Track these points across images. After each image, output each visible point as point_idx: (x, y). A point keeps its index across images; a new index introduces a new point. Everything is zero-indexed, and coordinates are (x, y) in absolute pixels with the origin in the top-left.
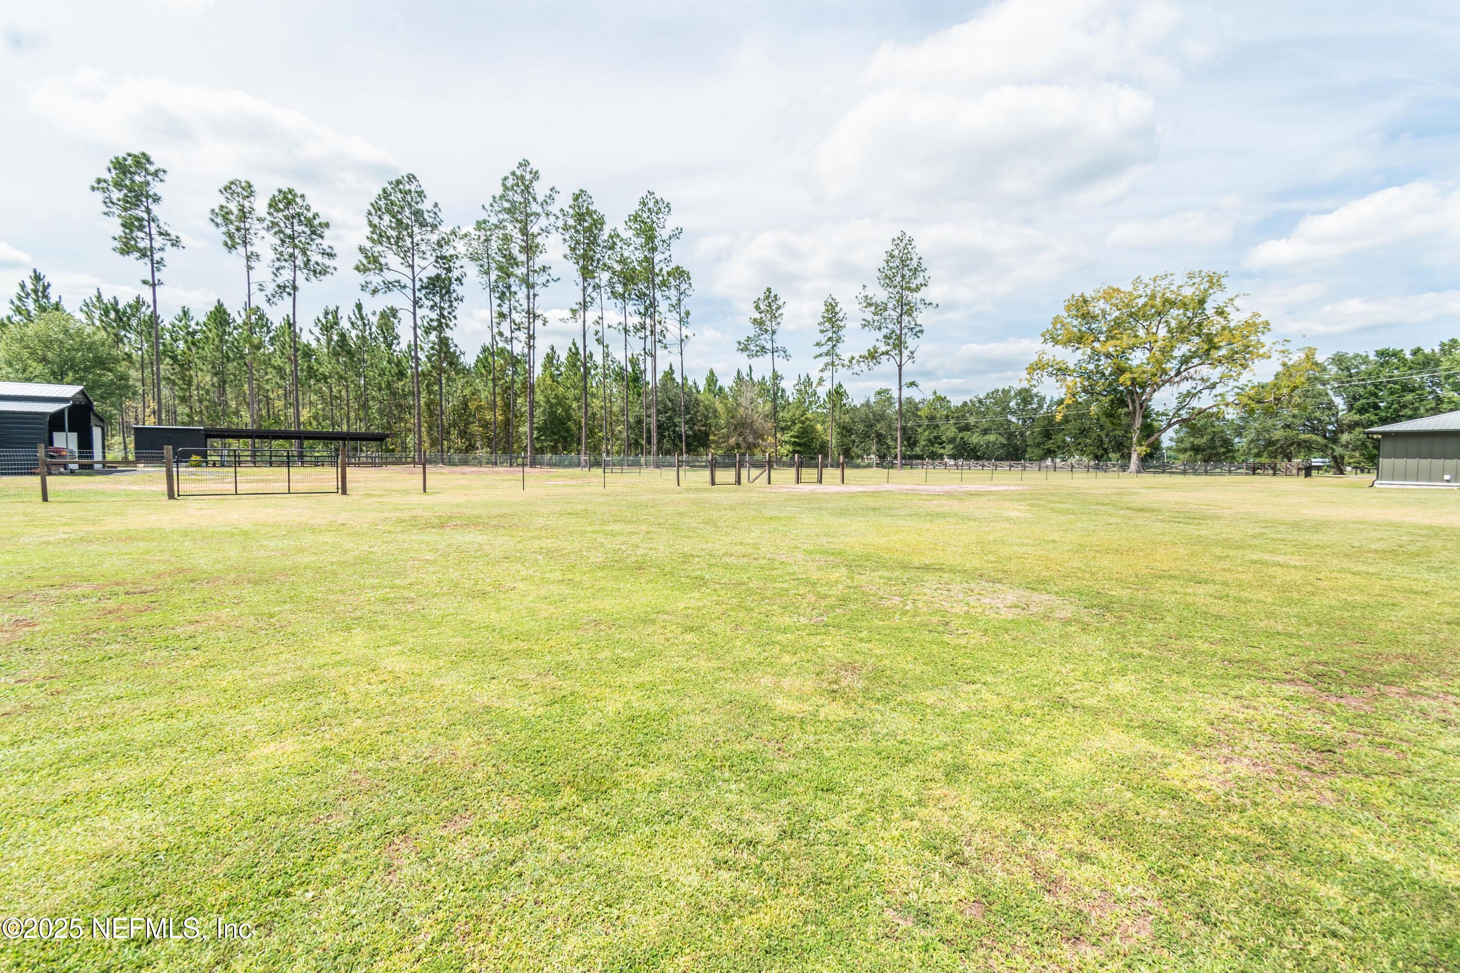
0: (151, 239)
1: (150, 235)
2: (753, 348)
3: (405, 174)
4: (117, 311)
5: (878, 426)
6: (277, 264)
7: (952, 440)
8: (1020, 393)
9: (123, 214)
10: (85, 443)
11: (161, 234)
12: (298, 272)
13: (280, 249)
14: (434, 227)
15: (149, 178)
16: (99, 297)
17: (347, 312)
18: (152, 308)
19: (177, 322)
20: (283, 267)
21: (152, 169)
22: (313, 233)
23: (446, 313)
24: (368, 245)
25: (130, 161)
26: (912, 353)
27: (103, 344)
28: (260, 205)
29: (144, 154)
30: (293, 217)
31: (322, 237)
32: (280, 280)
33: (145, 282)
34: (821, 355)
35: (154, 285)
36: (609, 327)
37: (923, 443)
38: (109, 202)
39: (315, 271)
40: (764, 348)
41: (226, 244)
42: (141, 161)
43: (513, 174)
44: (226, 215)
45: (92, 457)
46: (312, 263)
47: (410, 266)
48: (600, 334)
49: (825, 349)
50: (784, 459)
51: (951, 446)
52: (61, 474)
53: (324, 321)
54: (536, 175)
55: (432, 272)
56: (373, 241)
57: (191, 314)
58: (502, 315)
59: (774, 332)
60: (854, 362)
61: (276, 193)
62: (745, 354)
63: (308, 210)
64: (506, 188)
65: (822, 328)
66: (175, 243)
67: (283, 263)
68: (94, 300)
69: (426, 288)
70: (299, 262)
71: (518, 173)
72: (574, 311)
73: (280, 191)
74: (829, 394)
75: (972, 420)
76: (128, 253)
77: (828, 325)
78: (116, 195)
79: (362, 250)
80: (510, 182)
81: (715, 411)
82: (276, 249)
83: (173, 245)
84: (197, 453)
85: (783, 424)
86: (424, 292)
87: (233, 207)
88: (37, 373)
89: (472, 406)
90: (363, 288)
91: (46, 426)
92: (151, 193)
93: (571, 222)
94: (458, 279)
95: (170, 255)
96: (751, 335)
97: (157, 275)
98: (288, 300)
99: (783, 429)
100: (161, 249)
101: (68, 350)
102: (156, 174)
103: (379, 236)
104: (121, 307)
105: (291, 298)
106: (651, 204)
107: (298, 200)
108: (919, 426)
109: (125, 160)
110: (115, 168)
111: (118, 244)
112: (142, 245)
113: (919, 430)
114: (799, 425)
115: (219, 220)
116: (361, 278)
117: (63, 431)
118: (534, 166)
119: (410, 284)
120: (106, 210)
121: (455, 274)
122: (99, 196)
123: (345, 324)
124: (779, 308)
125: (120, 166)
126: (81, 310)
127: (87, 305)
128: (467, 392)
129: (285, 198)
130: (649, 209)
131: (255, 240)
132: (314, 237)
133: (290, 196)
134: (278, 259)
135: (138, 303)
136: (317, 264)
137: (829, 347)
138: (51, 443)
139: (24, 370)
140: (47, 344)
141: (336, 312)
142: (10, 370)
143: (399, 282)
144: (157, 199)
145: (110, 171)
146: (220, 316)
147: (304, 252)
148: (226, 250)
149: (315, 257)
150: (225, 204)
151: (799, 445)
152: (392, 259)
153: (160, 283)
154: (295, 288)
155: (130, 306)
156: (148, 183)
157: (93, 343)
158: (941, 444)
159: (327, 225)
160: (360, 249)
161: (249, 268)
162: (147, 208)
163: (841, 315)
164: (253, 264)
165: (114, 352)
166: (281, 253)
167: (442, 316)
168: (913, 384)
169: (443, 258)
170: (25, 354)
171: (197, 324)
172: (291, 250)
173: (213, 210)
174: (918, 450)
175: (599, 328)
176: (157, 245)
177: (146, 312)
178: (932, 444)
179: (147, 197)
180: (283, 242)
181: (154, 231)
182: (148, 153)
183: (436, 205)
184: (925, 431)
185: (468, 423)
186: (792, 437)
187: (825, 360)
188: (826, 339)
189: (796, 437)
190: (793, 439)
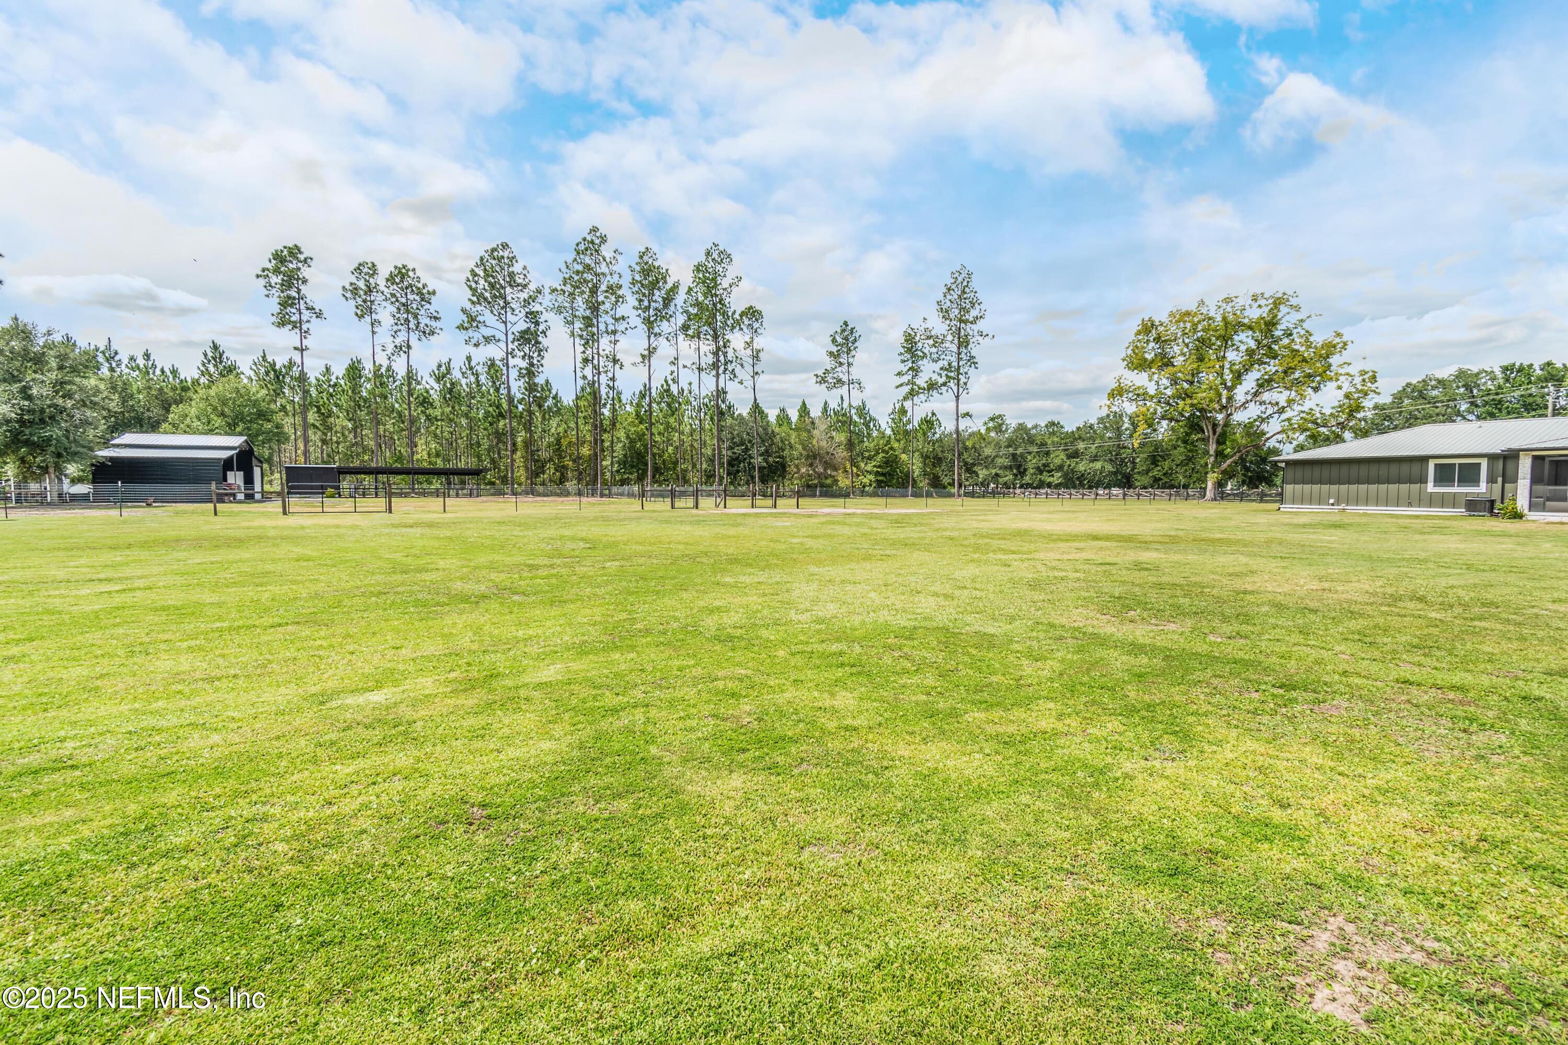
0: (300, 313)
1: (299, 310)
2: (831, 381)
3: (499, 243)
4: (275, 371)
5: (966, 455)
6: (395, 328)
7: (1060, 468)
9: (282, 295)
10: (249, 480)
11: (308, 309)
12: (411, 333)
13: (398, 315)
14: (525, 286)
15: (300, 265)
16: (264, 357)
17: (458, 364)
18: (300, 368)
19: (322, 378)
20: (400, 330)
21: (302, 257)
22: (422, 300)
23: (535, 362)
24: (468, 306)
25: (285, 252)
27: (264, 400)
28: (381, 280)
29: (296, 246)
30: (407, 288)
31: (430, 303)
32: (398, 341)
33: (296, 348)
34: (901, 385)
35: (302, 350)
36: (685, 367)
38: (269, 286)
39: (424, 332)
40: (840, 380)
41: (357, 314)
42: (294, 251)
43: (584, 239)
44: (355, 290)
45: (253, 489)
46: (422, 325)
47: (503, 322)
48: (675, 374)
49: (905, 379)
52: (231, 502)
53: (437, 372)
54: (603, 239)
55: (522, 326)
56: (473, 303)
57: (332, 370)
58: (586, 361)
59: (849, 365)
61: (393, 270)
62: (824, 386)
63: (419, 282)
64: (578, 253)
65: (903, 358)
66: (319, 315)
67: (400, 327)
68: (261, 359)
69: (518, 340)
70: (412, 325)
71: (589, 238)
72: (643, 356)
73: (396, 267)
75: (1081, 446)
76: (283, 325)
77: (908, 355)
78: (275, 280)
79: (464, 311)
80: (582, 247)
81: (790, 443)
82: (394, 316)
83: (317, 317)
84: (331, 487)
85: (867, 454)
86: (516, 343)
87: (361, 284)
88: (217, 425)
89: (564, 442)
90: (467, 342)
91: (221, 468)
92: (301, 276)
93: (638, 278)
94: (543, 332)
95: (315, 325)
96: (829, 368)
97: (305, 342)
98: (404, 356)
99: (866, 459)
100: (308, 321)
101: (239, 406)
102: (305, 261)
103: (479, 298)
104: (277, 367)
105: (406, 356)
106: (715, 255)
107: (411, 273)
108: (1030, 453)
109: (282, 251)
110: (274, 259)
111: (274, 319)
112: (294, 318)
113: (1029, 457)
114: (881, 455)
115: (349, 295)
116: (464, 335)
117: (233, 470)
118: (603, 231)
119: (503, 338)
120: (267, 292)
121: (542, 327)
122: (262, 282)
123: (456, 374)
124: (855, 340)
125: (279, 257)
126: (251, 369)
127: (255, 364)
128: (561, 429)
129: (400, 272)
130: (713, 259)
131: (379, 310)
132: (423, 303)
133: (404, 271)
134: (396, 324)
135: (291, 364)
136: (427, 325)
137: (909, 377)
138: (225, 479)
139: (209, 423)
140: (224, 403)
141: (449, 363)
142: (199, 423)
143: (494, 336)
144: (305, 281)
145: (270, 261)
146: (354, 371)
147: (416, 316)
148: (357, 319)
149: (424, 321)
150: (354, 280)
151: (883, 474)
152: (488, 317)
153: (307, 349)
154: (409, 347)
155: (285, 367)
156: (299, 269)
157: (256, 401)
158: (1049, 472)
159: (434, 293)
160: (462, 310)
161: (373, 333)
162: (298, 288)
164: (376, 330)
165: (273, 406)
166: (398, 319)
167: (532, 365)
169: (532, 313)
170: (209, 409)
171: (337, 378)
172: (405, 316)
173: (344, 287)
175: (674, 368)
176: (304, 318)
177: (296, 372)
178: (1041, 472)
179: (298, 279)
180: (399, 309)
181: (303, 306)
182: (298, 244)
183: (525, 268)
184: (1034, 458)
185: (561, 457)
186: (874, 466)
187: (906, 389)
188: (907, 368)
189: (879, 467)
190: (875, 469)
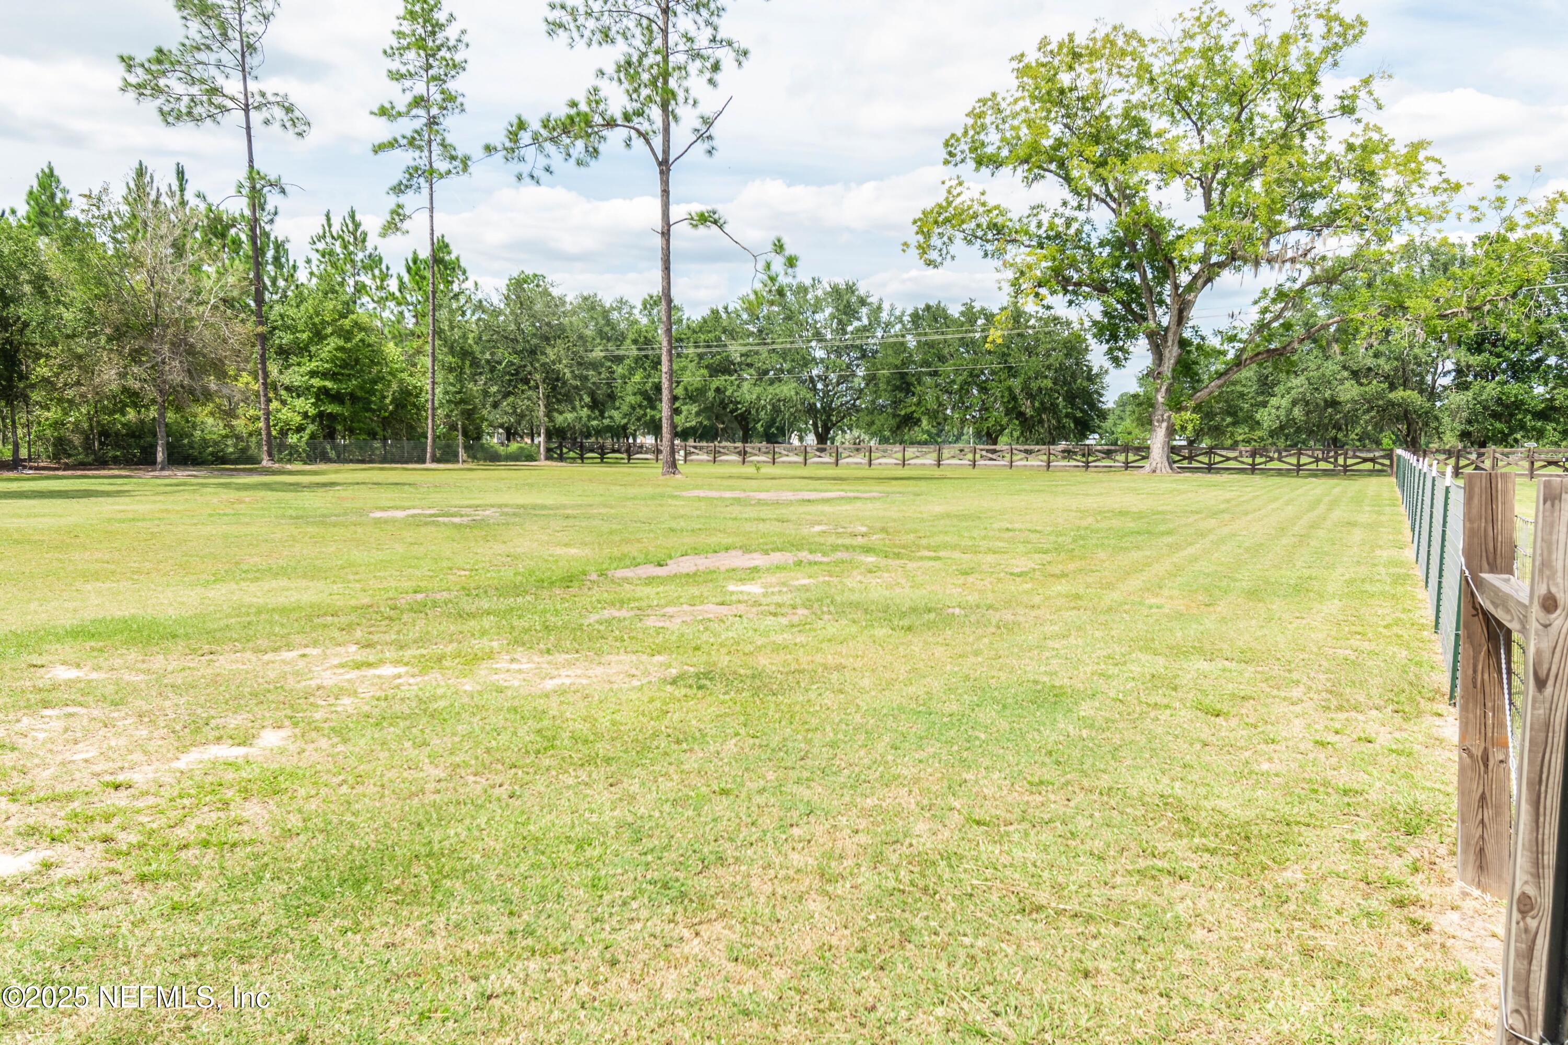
2: (179, 88)
5: (551, 353)
8: (836, 293)
26: (708, 122)
34: (393, 144)
37: (631, 399)
40: (215, 91)
49: (406, 127)
50: (292, 439)
51: (694, 408)
60: (525, 137)
62: (151, 105)
65: (395, 65)
74: (414, 267)
75: (735, 350)
77: (414, 58)
81: (40, 282)
85: (286, 338)
96: (172, 45)
99: (283, 352)
108: (619, 359)
113: (620, 370)
114: (334, 342)
137: (419, 123)
151: (336, 398)
163: (451, 33)
168: (705, 219)
174: (616, 416)
184: (632, 371)
186: (313, 374)
187: (406, 158)
188: (408, 97)
189: (324, 375)
190: (316, 382)
